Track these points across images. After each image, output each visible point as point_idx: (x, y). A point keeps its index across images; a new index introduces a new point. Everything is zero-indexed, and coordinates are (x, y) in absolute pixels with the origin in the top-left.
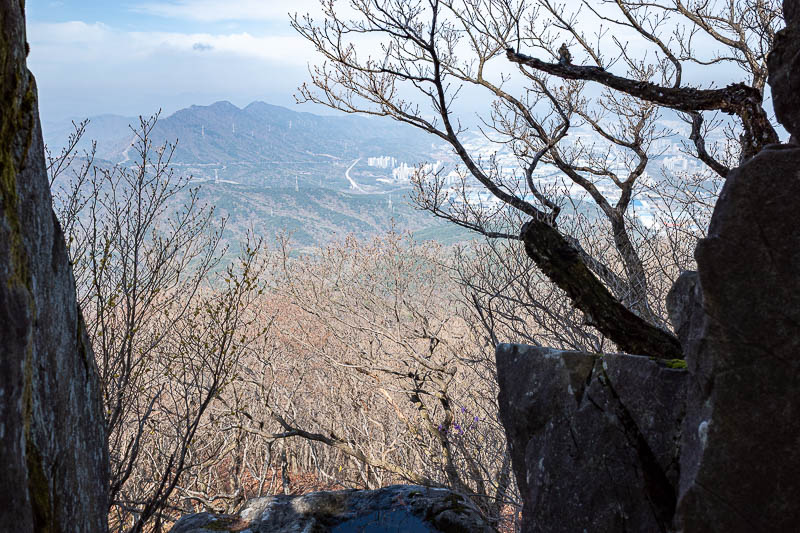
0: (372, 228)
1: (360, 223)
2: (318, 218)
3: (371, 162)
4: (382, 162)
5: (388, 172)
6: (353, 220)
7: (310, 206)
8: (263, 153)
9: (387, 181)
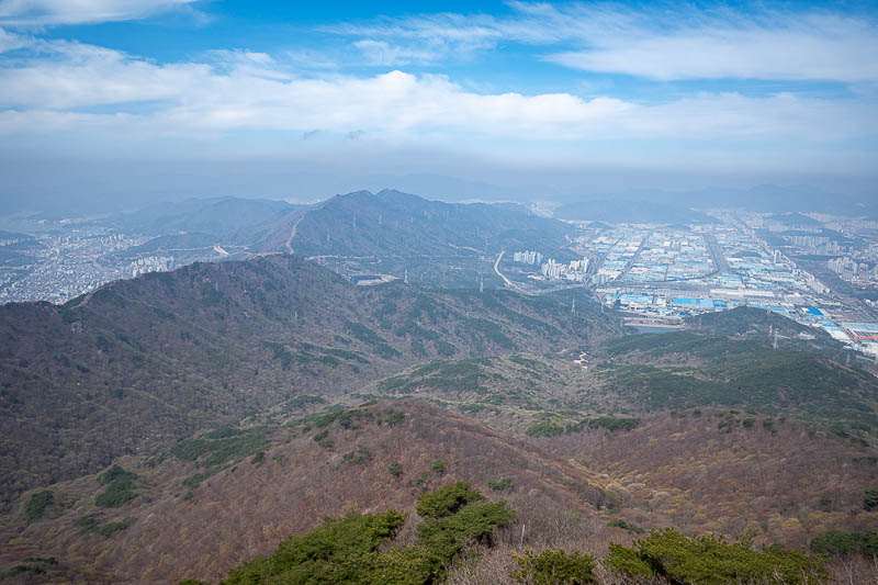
0: (560, 333)
1: (548, 328)
2: (507, 321)
3: (517, 257)
4: (529, 257)
5: (537, 268)
6: (541, 324)
7: (497, 309)
8: (410, 246)
9: (539, 278)
